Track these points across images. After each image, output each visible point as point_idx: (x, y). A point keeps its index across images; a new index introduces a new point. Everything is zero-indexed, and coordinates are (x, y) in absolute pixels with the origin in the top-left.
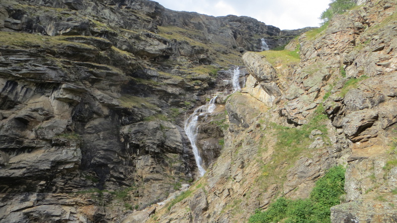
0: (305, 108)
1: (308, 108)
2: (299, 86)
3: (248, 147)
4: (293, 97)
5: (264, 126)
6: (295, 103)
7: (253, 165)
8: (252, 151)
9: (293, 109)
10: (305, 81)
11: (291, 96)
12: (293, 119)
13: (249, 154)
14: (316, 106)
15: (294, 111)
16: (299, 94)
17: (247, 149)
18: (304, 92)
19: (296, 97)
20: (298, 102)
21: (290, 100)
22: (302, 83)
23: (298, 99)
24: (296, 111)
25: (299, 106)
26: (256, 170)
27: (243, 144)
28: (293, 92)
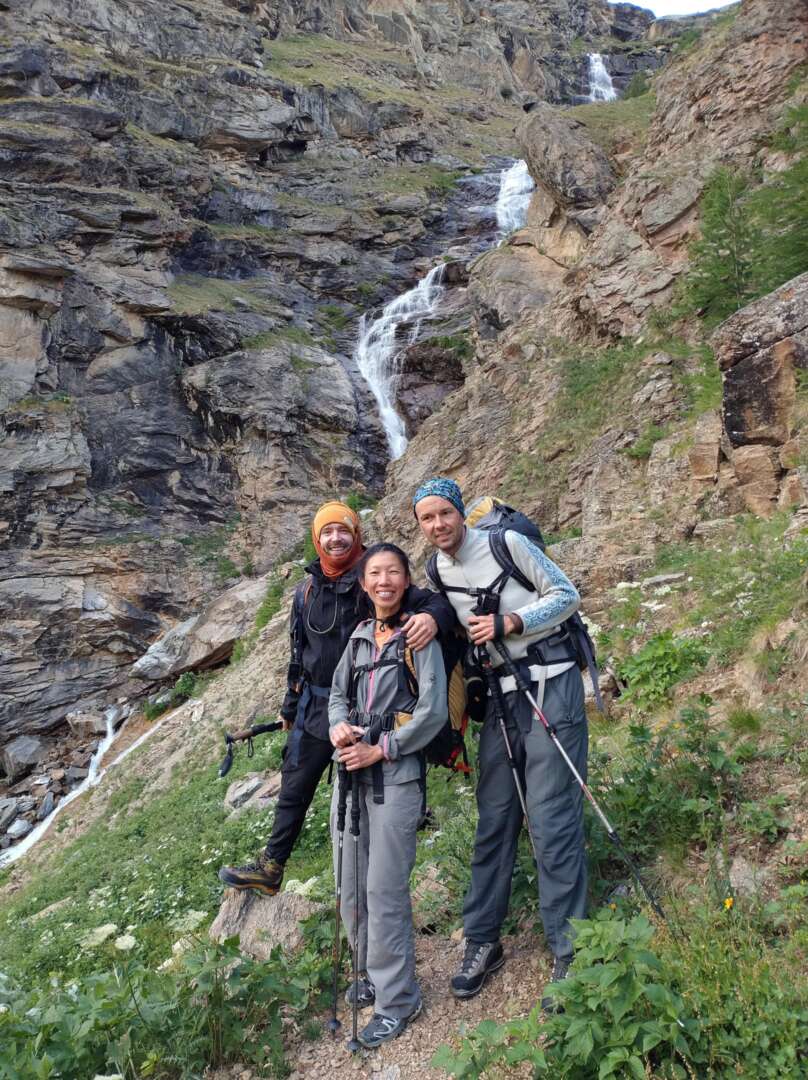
0: (642, 290)
1: (649, 290)
2: (630, 224)
3: (482, 412)
4: (611, 260)
5: (530, 350)
6: (615, 280)
7: (491, 458)
8: (493, 419)
9: (608, 296)
10: (646, 208)
11: (606, 257)
12: (607, 325)
13: (486, 429)
14: (673, 280)
15: (609, 301)
16: (628, 248)
17: (479, 415)
18: (642, 241)
19: (618, 260)
20: (623, 273)
21: (603, 269)
22: (639, 213)
23: (625, 264)
24: (616, 301)
25: (624, 284)
26: (498, 470)
27: (470, 405)
28: (612, 245)
